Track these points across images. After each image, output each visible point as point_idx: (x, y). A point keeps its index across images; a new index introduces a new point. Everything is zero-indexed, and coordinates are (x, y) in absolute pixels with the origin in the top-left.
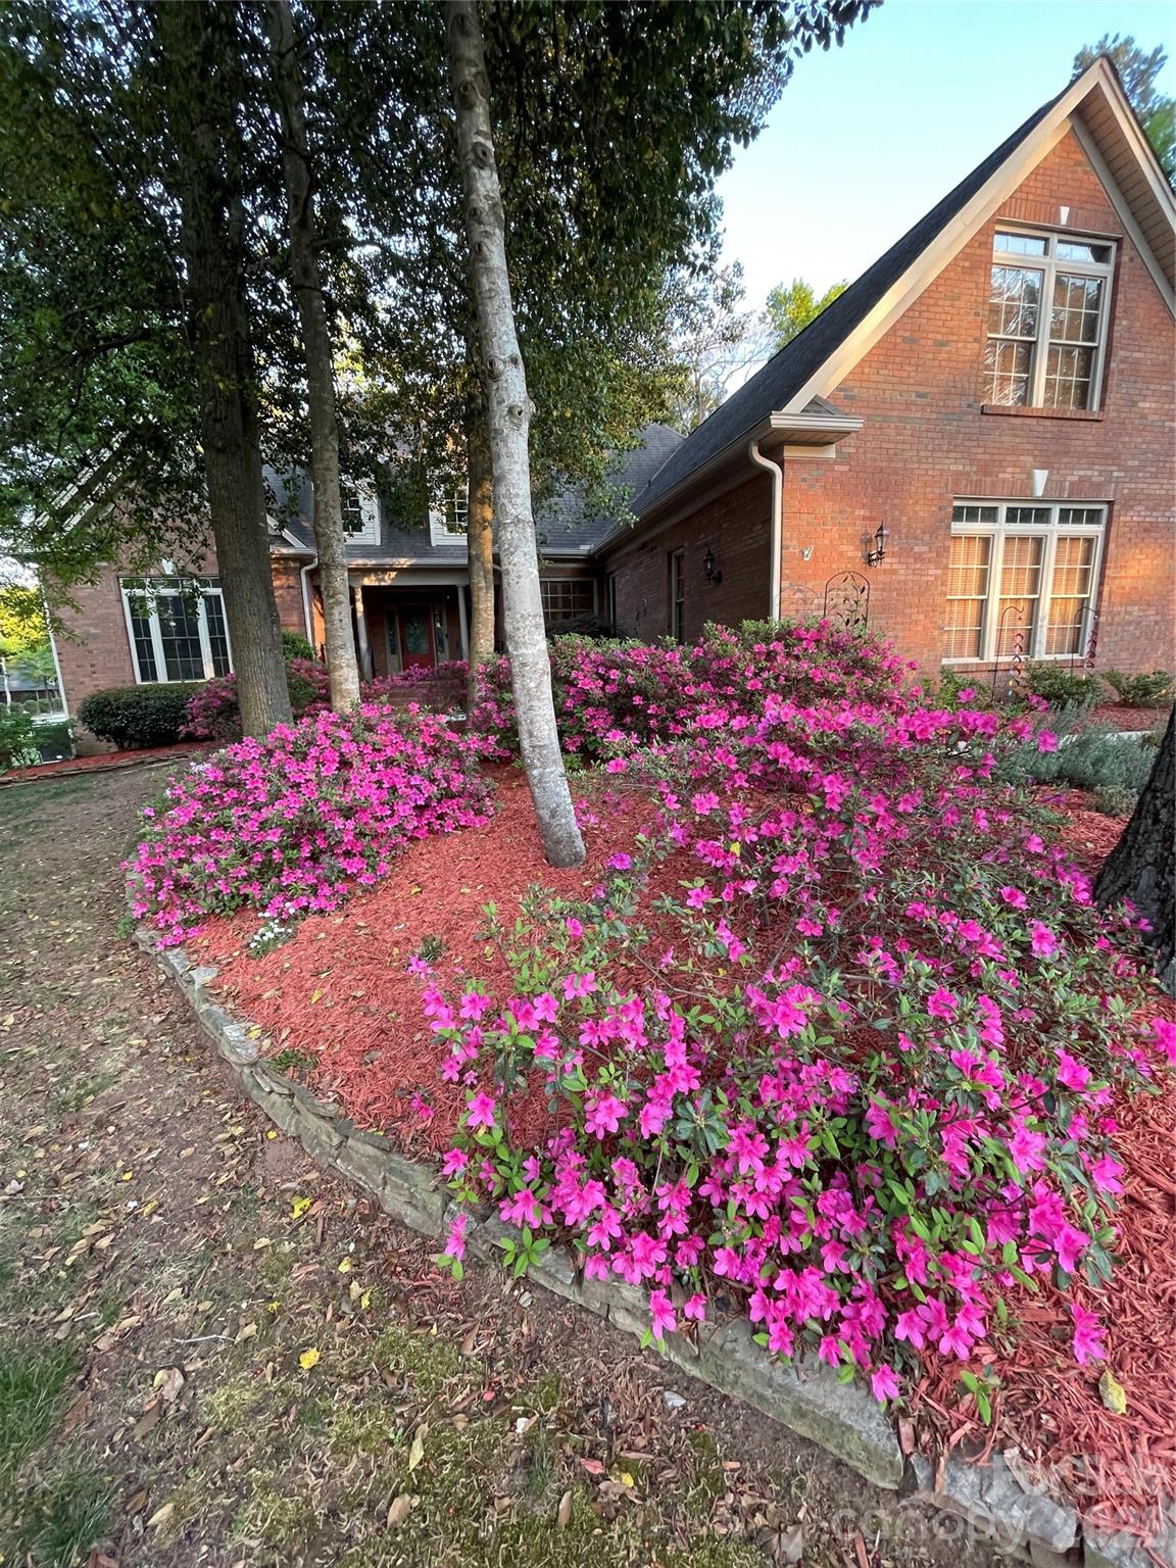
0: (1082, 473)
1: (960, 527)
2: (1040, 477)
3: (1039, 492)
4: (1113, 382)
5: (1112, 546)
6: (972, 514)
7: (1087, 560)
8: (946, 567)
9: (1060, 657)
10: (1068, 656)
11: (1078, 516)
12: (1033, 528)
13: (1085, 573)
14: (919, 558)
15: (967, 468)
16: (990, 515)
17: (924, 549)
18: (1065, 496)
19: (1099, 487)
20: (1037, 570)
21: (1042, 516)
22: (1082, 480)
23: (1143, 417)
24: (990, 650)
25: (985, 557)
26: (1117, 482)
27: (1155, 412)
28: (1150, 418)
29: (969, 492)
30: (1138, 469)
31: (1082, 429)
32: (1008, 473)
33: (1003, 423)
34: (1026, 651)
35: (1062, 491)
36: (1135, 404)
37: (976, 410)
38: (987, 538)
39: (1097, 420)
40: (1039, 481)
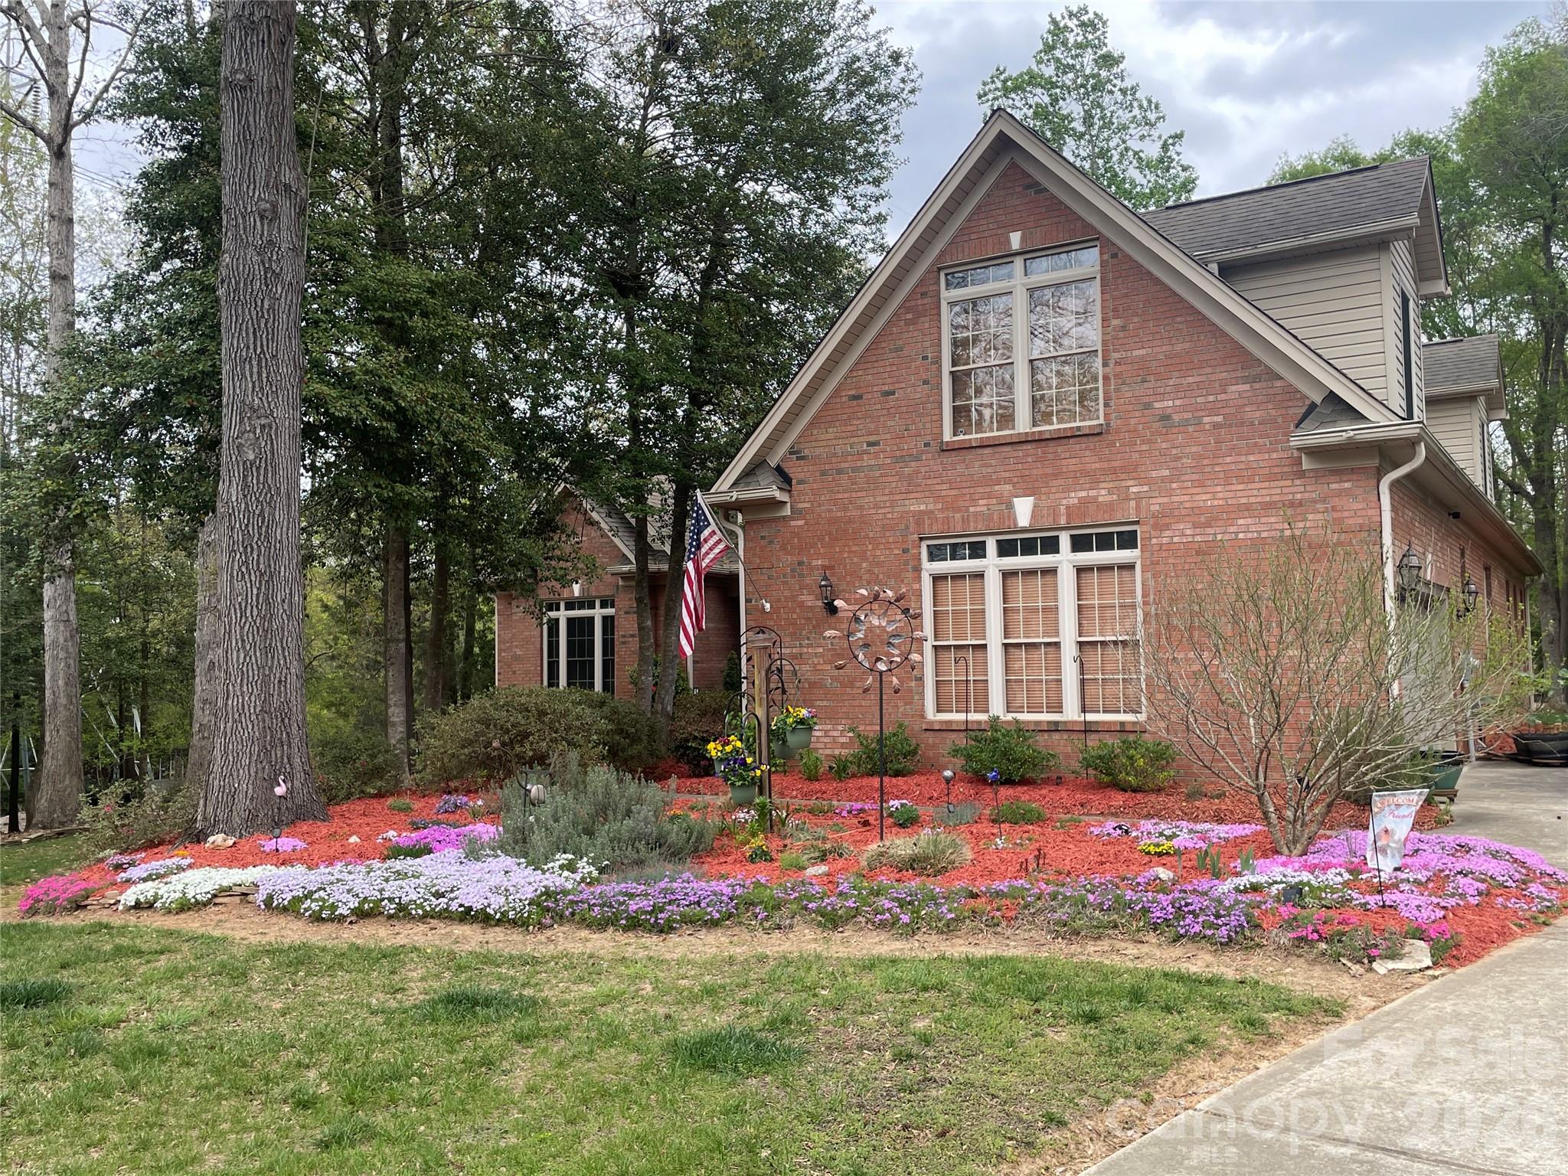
0: (1083, 494)
1: (942, 566)
2: (1024, 505)
3: (1024, 521)
4: (1110, 388)
6: (957, 551)
11: (1105, 542)
12: (1037, 560)
15: (931, 507)
16: (977, 550)
18: (1075, 521)
20: (1057, 608)
21: (1048, 546)
22: (1084, 502)
23: (1165, 417)
24: (997, 706)
25: (979, 596)
26: (1138, 498)
27: (1184, 409)
28: (1176, 417)
29: (936, 530)
30: (1171, 479)
31: (1074, 446)
32: (981, 507)
33: (969, 456)
34: (1058, 708)
35: (1056, 515)
36: (1148, 406)
37: (934, 447)
38: (980, 576)
39: (1096, 434)
40: (1023, 510)
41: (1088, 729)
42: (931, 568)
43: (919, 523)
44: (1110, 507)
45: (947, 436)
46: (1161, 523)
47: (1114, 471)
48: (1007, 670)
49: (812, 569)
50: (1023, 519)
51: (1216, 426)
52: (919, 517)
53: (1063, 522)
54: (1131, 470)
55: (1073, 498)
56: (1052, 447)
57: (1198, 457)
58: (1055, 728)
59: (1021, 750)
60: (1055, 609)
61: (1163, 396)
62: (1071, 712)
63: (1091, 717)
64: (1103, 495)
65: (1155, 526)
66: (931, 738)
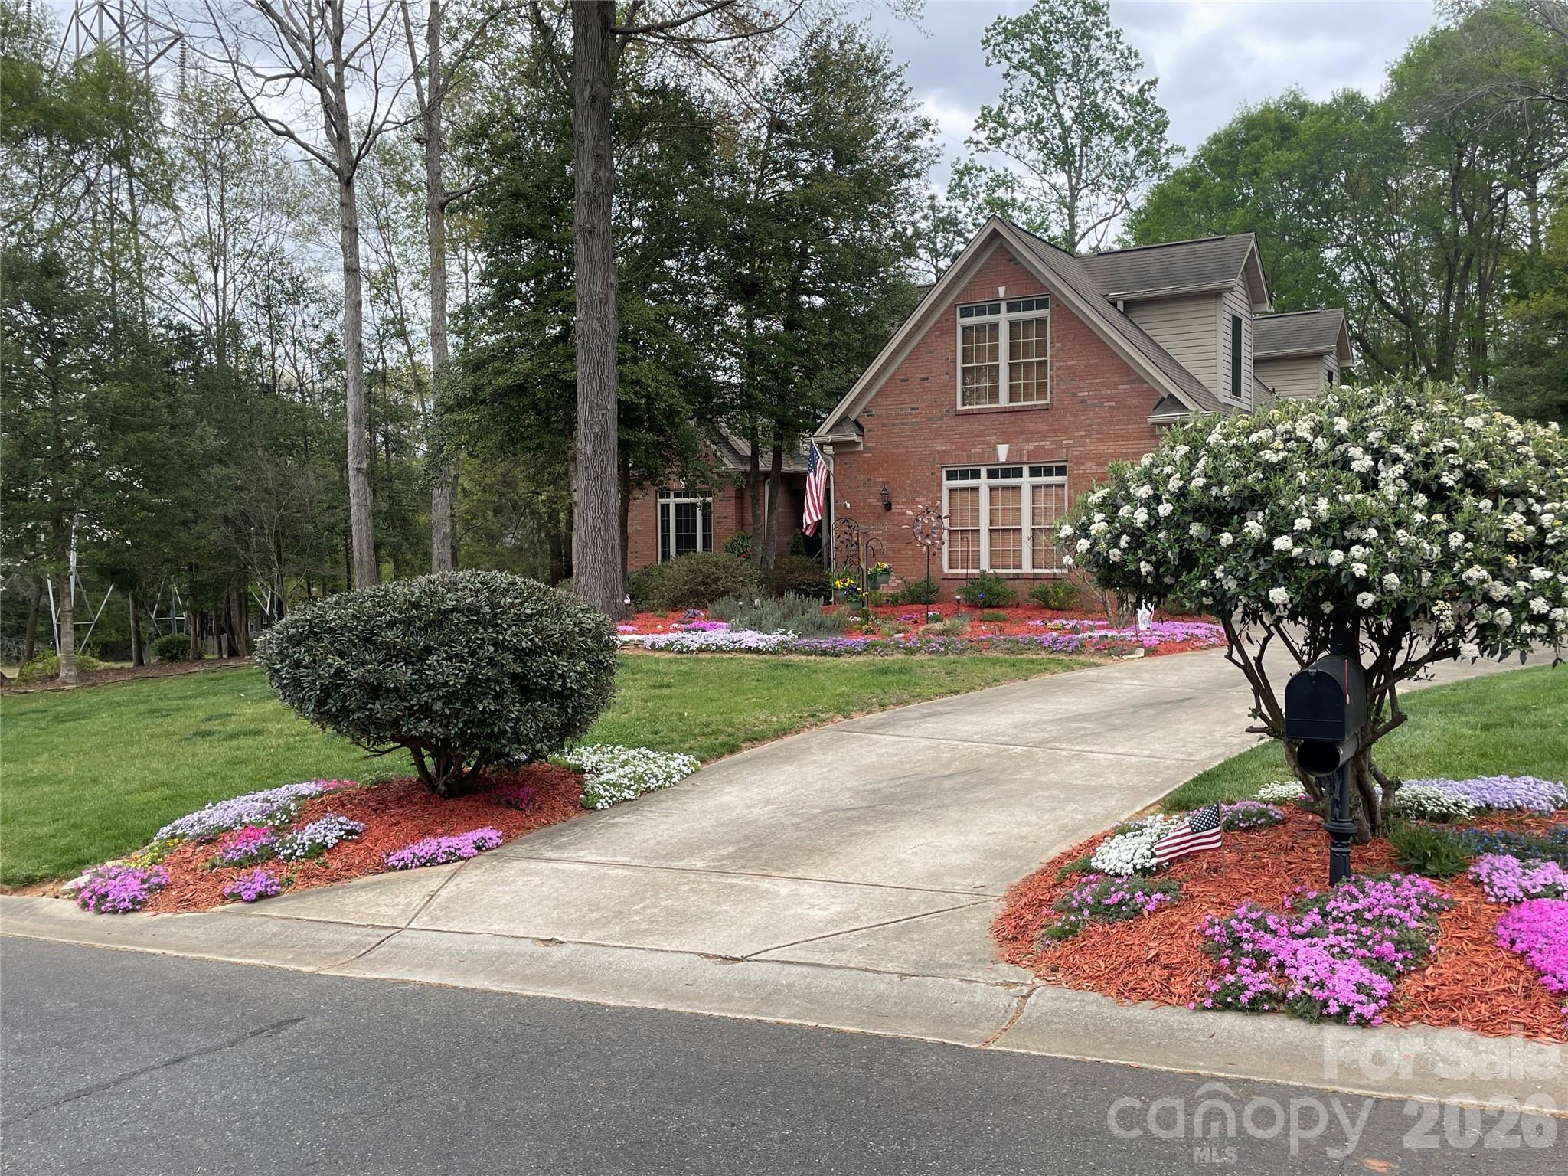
0: (1037, 444)
1: (956, 483)
2: (1003, 450)
4: (1053, 383)
5: (1070, 492)
7: (1062, 501)
13: (1061, 510)
15: (949, 448)
16: (976, 474)
17: (923, 499)
23: (1083, 402)
24: (985, 564)
25: (976, 501)
26: (1067, 447)
27: (1094, 397)
28: (1090, 402)
29: (951, 462)
30: (1085, 437)
31: (1033, 415)
32: (978, 449)
33: (971, 419)
34: (1019, 566)
35: (1021, 456)
36: (1075, 394)
37: (952, 413)
38: (976, 489)
39: (1045, 409)
40: (1003, 452)
41: (1035, 578)
42: (948, 484)
43: (942, 457)
44: (1051, 452)
45: (959, 407)
46: (1080, 461)
47: (1054, 431)
48: (991, 544)
49: (876, 483)
50: (1003, 458)
51: (1111, 407)
52: (942, 454)
53: (1025, 459)
54: (1064, 431)
55: (1031, 446)
56: (1019, 416)
57: (1099, 425)
58: (1017, 577)
59: (998, 588)
60: (1019, 509)
61: (1082, 389)
62: (1027, 568)
63: (1037, 571)
64: (1048, 445)
65: (1076, 464)
66: (946, 583)
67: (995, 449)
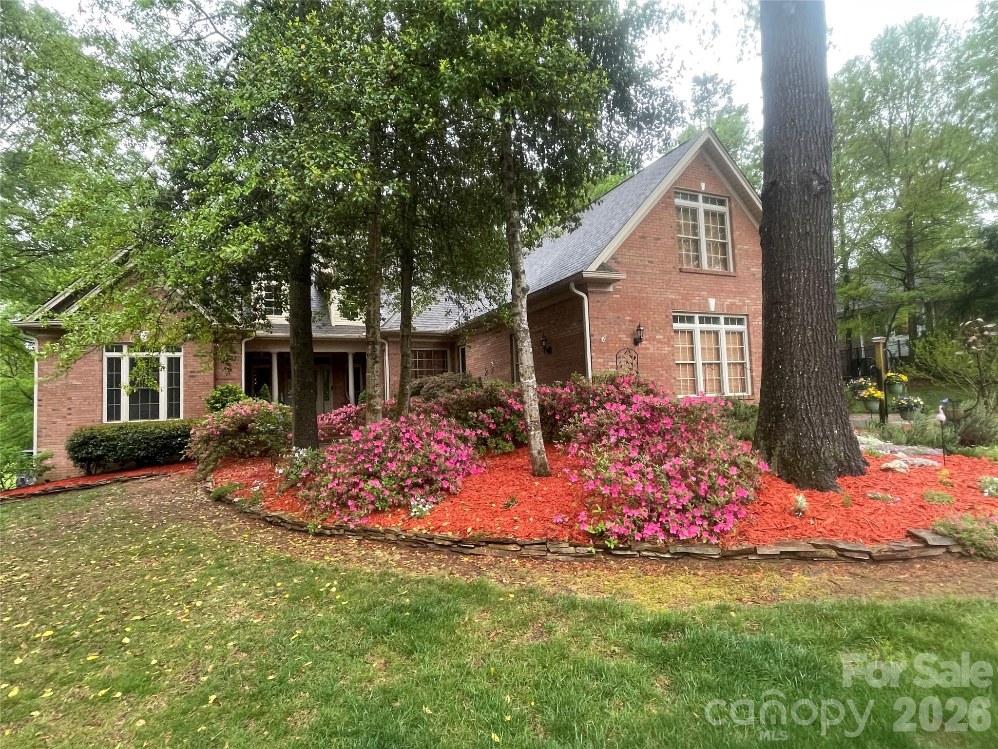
0: (731, 300)
1: (678, 326)
2: (712, 302)
3: (712, 309)
4: (737, 259)
5: (752, 336)
6: (682, 319)
7: (742, 343)
8: (673, 346)
9: (737, 394)
10: (741, 394)
11: (733, 322)
12: (712, 327)
13: (742, 350)
14: (659, 342)
15: (677, 297)
16: (690, 320)
17: (661, 337)
18: (725, 312)
19: (740, 307)
20: (718, 348)
21: (716, 321)
22: (732, 304)
25: (691, 341)
26: (748, 305)
28: (757, 276)
29: (679, 308)
30: (756, 299)
31: (727, 280)
33: (691, 276)
34: (720, 391)
38: (691, 332)
40: (712, 304)
42: (674, 326)
46: (755, 315)
47: (740, 293)
54: (745, 293)
63: (731, 394)
64: (737, 302)
65: (753, 317)
67: (707, 301)
